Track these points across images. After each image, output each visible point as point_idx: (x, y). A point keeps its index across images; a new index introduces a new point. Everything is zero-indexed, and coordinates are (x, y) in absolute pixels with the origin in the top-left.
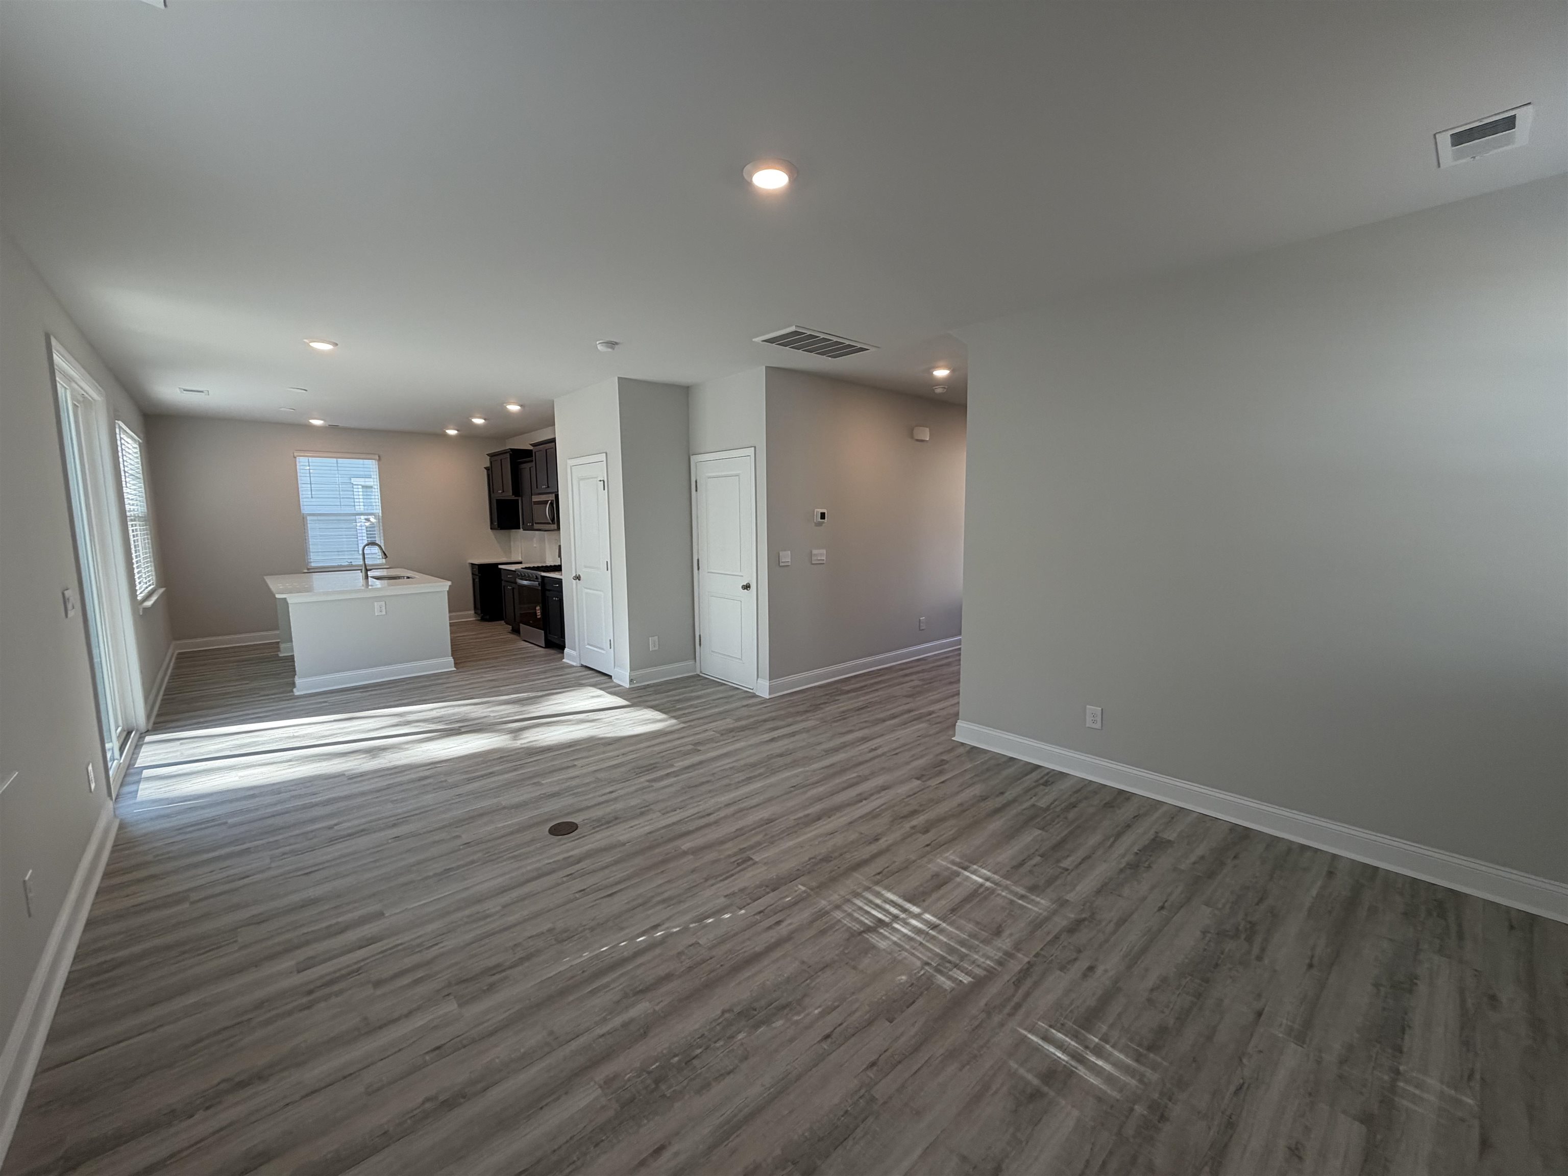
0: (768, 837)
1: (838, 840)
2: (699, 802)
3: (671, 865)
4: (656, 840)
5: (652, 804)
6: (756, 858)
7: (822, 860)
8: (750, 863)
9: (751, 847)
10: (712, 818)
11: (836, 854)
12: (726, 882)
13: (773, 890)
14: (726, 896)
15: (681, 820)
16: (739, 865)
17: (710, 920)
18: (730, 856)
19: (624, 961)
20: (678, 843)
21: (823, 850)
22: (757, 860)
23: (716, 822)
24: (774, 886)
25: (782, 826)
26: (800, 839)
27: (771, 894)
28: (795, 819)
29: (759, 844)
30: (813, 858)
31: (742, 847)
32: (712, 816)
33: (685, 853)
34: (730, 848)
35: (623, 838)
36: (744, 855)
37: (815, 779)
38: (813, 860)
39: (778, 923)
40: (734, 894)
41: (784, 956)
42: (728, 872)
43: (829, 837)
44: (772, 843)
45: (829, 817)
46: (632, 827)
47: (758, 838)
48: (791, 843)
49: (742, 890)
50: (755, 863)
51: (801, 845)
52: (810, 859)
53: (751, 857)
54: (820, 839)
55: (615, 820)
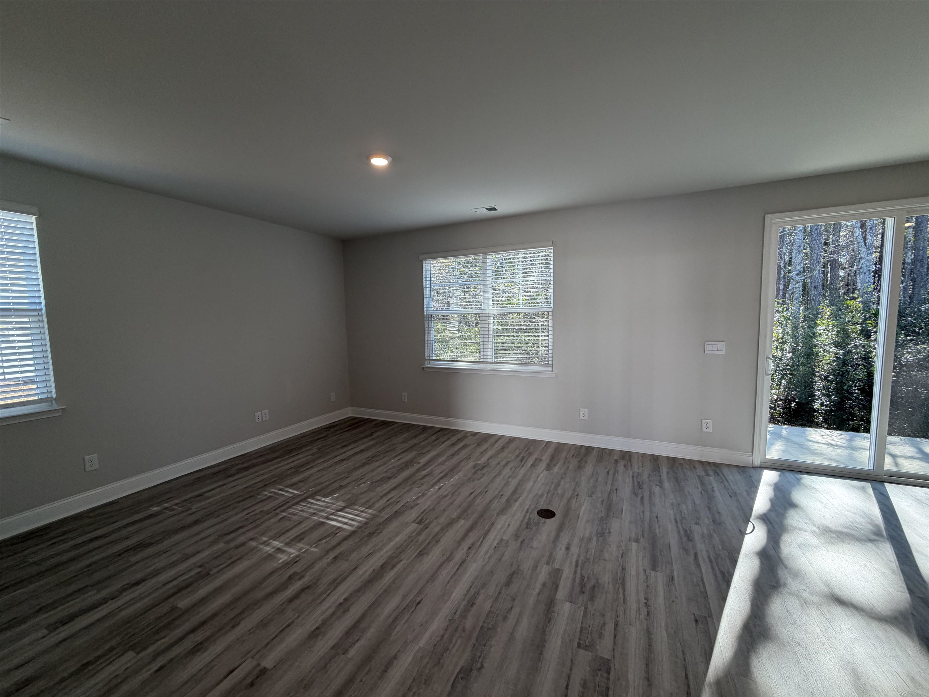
0: (415, 540)
1: (365, 550)
3: (459, 511)
4: (483, 521)
5: (521, 546)
6: (415, 525)
7: (374, 533)
8: (417, 521)
9: (422, 530)
10: (465, 546)
11: (365, 539)
12: (422, 510)
13: (396, 511)
14: (418, 504)
15: (484, 538)
16: (422, 519)
17: (419, 495)
18: (431, 522)
19: (442, 478)
20: (469, 523)
21: (375, 540)
22: (413, 524)
23: (459, 542)
24: (398, 514)
25: (409, 551)
26: (392, 544)
27: (396, 509)
28: (402, 560)
29: (419, 535)
30: (380, 533)
31: (428, 530)
32: (466, 548)
33: (459, 518)
34: (435, 528)
35: (503, 518)
36: (423, 524)
37: (401, 628)
38: (379, 532)
39: (388, 501)
40: (416, 505)
41: (381, 492)
42: (426, 514)
43: (371, 551)
44: (410, 537)
45: (374, 570)
46: (509, 525)
47: (421, 538)
48: (398, 539)
49: (412, 508)
50: (414, 522)
51: (390, 540)
52: (381, 532)
53: (418, 525)
54: (377, 547)
55: (527, 528)
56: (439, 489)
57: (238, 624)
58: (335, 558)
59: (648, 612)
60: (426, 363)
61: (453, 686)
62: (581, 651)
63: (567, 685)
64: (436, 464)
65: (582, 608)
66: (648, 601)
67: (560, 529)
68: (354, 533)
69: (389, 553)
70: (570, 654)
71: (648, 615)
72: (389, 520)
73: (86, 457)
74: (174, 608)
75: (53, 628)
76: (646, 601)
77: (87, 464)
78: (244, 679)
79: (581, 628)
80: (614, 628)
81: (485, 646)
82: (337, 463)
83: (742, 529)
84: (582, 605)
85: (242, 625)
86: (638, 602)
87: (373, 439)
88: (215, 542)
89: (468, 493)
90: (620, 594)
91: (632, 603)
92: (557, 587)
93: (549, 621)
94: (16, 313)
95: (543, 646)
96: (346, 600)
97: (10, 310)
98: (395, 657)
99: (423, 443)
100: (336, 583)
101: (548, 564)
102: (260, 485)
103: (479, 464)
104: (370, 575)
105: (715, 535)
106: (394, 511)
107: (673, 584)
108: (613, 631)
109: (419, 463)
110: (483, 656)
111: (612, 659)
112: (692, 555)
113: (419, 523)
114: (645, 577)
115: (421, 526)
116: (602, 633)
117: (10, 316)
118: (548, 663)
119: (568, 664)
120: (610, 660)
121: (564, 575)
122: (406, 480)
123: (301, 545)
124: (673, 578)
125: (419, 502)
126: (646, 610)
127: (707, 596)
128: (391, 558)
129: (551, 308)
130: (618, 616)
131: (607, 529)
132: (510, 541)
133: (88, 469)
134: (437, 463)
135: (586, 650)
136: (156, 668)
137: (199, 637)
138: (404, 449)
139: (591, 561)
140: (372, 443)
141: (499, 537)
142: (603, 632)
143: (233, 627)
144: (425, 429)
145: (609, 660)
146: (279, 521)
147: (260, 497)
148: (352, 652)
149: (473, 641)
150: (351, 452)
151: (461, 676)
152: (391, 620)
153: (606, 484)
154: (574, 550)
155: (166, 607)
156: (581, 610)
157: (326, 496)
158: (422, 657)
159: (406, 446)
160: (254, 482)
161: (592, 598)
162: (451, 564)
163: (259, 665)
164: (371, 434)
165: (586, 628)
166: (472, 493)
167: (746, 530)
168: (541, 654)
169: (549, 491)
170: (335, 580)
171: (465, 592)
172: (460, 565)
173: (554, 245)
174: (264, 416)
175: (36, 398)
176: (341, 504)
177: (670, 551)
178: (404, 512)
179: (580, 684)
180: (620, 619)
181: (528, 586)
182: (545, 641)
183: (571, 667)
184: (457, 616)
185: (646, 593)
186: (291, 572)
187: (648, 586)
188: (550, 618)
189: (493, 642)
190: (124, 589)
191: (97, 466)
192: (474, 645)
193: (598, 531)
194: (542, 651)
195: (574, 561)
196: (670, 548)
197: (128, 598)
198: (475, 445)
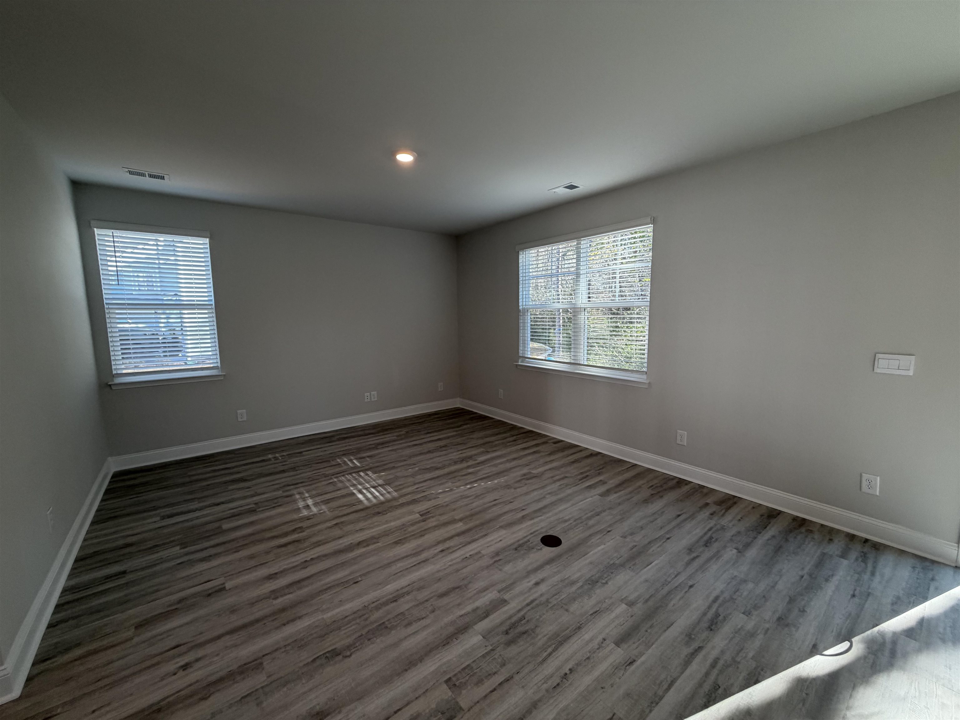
0: (404, 529)
1: (361, 525)
2: (450, 565)
3: (468, 513)
4: (480, 529)
5: (491, 565)
6: (418, 515)
7: (381, 513)
8: (421, 513)
9: (419, 522)
10: (440, 547)
12: (437, 504)
13: (415, 499)
14: (439, 498)
15: (464, 546)
16: (429, 512)
17: (447, 490)
18: (433, 517)
19: (481, 479)
20: (464, 528)
21: (377, 519)
23: (439, 543)
24: (414, 502)
27: (417, 498)
28: (378, 542)
29: (412, 525)
30: (384, 514)
31: (424, 523)
32: (440, 549)
33: (461, 520)
34: (432, 523)
35: (503, 532)
36: (424, 517)
37: (325, 596)
39: (417, 488)
40: (435, 498)
41: (419, 480)
42: (435, 508)
43: (365, 527)
45: (351, 543)
46: (501, 540)
47: (410, 530)
49: (430, 500)
50: (418, 513)
51: (387, 522)
55: (516, 549)
56: (470, 488)
57: (238, 551)
58: (336, 524)
59: (558, 685)
60: (520, 360)
61: (314, 660)
62: (445, 686)
63: (399, 710)
64: (489, 465)
65: (490, 648)
66: (571, 673)
67: (550, 561)
68: (367, 508)
69: (374, 534)
70: (431, 683)
71: (555, 687)
72: (402, 505)
73: (238, 411)
74: (220, 527)
75: (163, 518)
76: (568, 672)
77: (239, 416)
78: (209, 590)
79: (468, 665)
80: (501, 682)
81: (369, 640)
82: (409, 446)
83: (821, 646)
84: (491, 645)
85: (240, 553)
86: (559, 668)
87: (457, 431)
88: (278, 489)
89: (492, 499)
90: (546, 651)
91: (550, 667)
92: (487, 616)
93: (444, 645)
94: (198, 307)
95: (415, 665)
96: (312, 559)
97: (194, 305)
98: (300, 618)
99: (497, 442)
100: (318, 544)
101: (499, 592)
102: (342, 453)
103: (532, 473)
104: (345, 546)
105: (761, 636)
106: (414, 498)
107: (625, 669)
108: (497, 684)
109: (476, 460)
110: (359, 647)
111: (466, 710)
112: (692, 648)
113: (421, 515)
114: (597, 647)
115: (421, 518)
116: (483, 680)
117: (194, 309)
118: (404, 681)
119: (420, 692)
120: (463, 710)
121: (506, 608)
122: (449, 474)
123: (323, 507)
124: (631, 663)
125: (440, 496)
126: (558, 681)
127: (657, 704)
128: (373, 538)
129: (648, 301)
130: (518, 673)
131: (606, 579)
132: (485, 557)
133: (240, 420)
134: (492, 464)
135: (450, 689)
136: (179, 562)
137: (213, 551)
138: (476, 444)
139: (550, 605)
140: (455, 433)
141: (479, 549)
142: (485, 680)
143: (235, 552)
144: (514, 427)
145: (461, 708)
146: (327, 484)
147: (333, 463)
148: (280, 600)
149: (364, 632)
150: (429, 439)
151: (327, 655)
152: (325, 587)
153: (661, 528)
154: (543, 588)
155: (216, 525)
156: (486, 649)
157: (375, 473)
158: (316, 626)
159: (481, 441)
160: (339, 450)
161: (509, 643)
162: (414, 559)
163: (224, 584)
164: (461, 426)
165: (472, 668)
166: (495, 500)
167: (826, 649)
168: (406, 670)
169: (580, 518)
170: (320, 541)
171: (399, 588)
172: (419, 563)
173: (654, 221)
174: (372, 397)
175: (212, 366)
176: (380, 482)
177: (665, 631)
178: (420, 501)
179: (412, 715)
180: (517, 677)
181: (459, 605)
182: (421, 662)
183: (420, 696)
184: (373, 605)
185: (578, 664)
186: (300, 525)
187: (588, 658)
188: (449, 643)
189: (378, 640)
190: (210, 506)
191: (245, 419)
192: (362, 635)
193: (593, 578)
194: (409, 668)
195: (531, 598)
196: (668, 628)
197: (208, 512)
198: (547, 453)
